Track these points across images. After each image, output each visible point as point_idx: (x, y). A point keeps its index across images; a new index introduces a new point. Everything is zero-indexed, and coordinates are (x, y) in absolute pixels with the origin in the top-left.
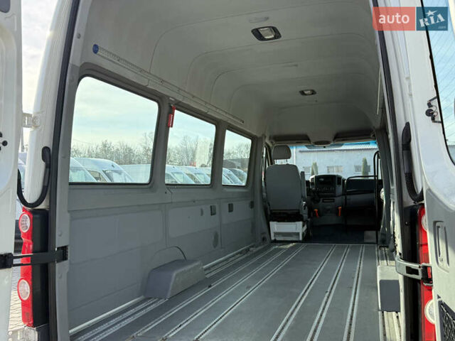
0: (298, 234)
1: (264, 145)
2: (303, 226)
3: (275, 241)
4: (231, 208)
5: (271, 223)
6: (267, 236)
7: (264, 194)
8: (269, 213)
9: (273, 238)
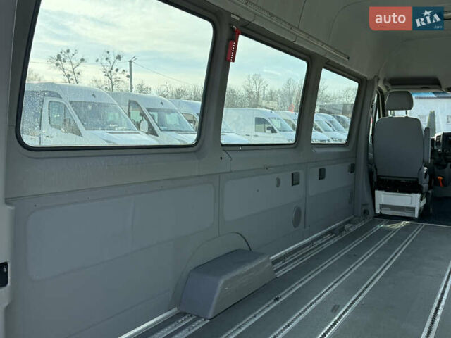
0: (413, 209)
1: (376, 90)
2: (421, 199)
3: (381, 216)
4: (322, 174)
5: (377, 192)
6: (370, 208)
7: (371, 154)
8: (375, 180)
9: (378, 211)
